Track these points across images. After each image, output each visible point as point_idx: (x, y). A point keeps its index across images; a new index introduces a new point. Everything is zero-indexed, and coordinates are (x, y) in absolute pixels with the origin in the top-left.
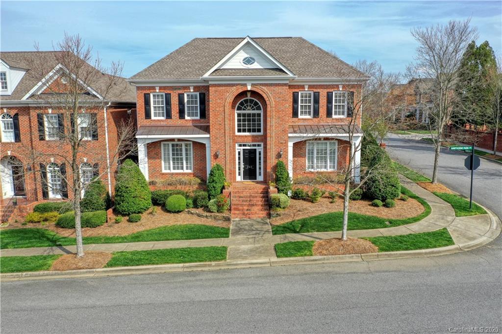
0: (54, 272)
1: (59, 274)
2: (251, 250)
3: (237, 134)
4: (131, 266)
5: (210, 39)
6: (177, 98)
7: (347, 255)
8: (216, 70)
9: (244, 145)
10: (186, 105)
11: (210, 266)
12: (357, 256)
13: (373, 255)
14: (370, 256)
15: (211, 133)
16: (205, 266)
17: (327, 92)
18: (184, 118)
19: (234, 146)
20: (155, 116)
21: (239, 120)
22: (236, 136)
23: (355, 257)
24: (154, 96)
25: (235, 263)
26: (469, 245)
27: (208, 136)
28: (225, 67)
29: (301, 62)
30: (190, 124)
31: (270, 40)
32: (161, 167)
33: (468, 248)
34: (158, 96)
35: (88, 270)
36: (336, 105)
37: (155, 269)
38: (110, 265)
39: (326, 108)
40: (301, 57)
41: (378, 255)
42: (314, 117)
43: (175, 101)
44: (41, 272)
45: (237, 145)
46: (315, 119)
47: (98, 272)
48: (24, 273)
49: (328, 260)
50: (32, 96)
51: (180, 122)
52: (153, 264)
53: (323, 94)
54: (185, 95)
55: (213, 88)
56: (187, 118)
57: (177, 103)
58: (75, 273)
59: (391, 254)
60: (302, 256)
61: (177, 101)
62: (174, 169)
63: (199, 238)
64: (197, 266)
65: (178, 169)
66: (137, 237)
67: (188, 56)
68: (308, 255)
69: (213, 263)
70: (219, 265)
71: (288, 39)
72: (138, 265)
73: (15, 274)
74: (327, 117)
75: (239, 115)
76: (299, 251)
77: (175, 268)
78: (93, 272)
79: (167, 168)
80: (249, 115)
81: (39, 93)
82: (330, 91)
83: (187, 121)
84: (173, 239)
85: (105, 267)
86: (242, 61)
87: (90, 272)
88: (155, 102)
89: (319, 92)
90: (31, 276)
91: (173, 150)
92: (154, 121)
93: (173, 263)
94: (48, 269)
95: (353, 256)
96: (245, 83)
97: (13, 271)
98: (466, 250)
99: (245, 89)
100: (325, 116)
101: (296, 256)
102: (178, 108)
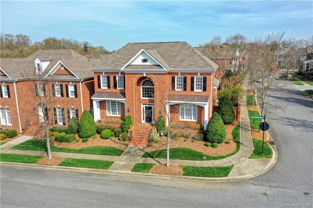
0: (38, 165)
1: (39, 167)
2: (124, 166)
3: (142, 98)
4: (68, 166)
5: (136, 43)
6: (113, 78)
7: (165, 175)
8: (128, 66)
9: (146, 104)
10: (117, 82)
11: (100, 171)
12: (169, 176)
13: (178, 177)
14: (177, 177)
15: (126, 98)
16: (97, 171)
17: (191, 77)
18: (116, 89)
19: (140, 105)
20: (103, 87)
21: (143, 91)
22: (141, 99)
23: (168, 177)
24: (102, 76)
25: (111, 171)
26: (236, 178)
27: (125, 99)
28: (133, 64)
29: (179, 59)
30: (119, 92)
31: (167, 43)
32: (106, 113)
33: (235, 180)
34: (104, 76)
35: (51, 166)
36: (197, 84)
37: (77, 169)
38: (60, 165)
39: (190, 86)
40: (180, 55)
41: (180, 177)
42: (184, 91)
43: (112, 79)
44: (33, 165)
45: (142, 104)
46: (184, 92)
47: (54, 167)
48: (27, 164)
49: (154, 176)
50: (49, 75)
51: (114, 90)
52: (77, 167)
53: (189, 78)
54: (117, 77)
55: (127, 75)
56: (118, 88)
57: (113, 81)
58: (45, 167)
59: (188, 178)
60: (143, 172)
61: (113, 79)
62: (113, 114)
63: (106, 155)
64: (94, 171)
65: (114, 114)
66: (81, 151)
67: (121, 54)
68: (146, 172)
69: (101, 170)
70: (103, 172)
71: (177, 43)
72: (70, 166)
73: (23, 164)
74: (191, 91)
75: (143, 88)
76: (143, 169)
77: (85, 170)
78: (52, 167)
79: (109, 114)
80: (148, 88)
81: (52, 74)
82: (193, 76)
83: (118, 90)
84: (95, 154)
85: (58, 165)
86: (141, 61)
87: (51, 167)
88: (103, 80)
89: (186, 77)
90: (29, 166)
91: (112, 105)
92: (102, 89)
93: (85, 167)
94: (36, 164)
95: (167, 176)
96: (142, 72)
97: (23, 162)
98: (231, 181)
99: (142, 76)
100: (190, 90)
101: (140, 172)
102: (113, 83)
